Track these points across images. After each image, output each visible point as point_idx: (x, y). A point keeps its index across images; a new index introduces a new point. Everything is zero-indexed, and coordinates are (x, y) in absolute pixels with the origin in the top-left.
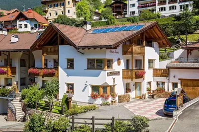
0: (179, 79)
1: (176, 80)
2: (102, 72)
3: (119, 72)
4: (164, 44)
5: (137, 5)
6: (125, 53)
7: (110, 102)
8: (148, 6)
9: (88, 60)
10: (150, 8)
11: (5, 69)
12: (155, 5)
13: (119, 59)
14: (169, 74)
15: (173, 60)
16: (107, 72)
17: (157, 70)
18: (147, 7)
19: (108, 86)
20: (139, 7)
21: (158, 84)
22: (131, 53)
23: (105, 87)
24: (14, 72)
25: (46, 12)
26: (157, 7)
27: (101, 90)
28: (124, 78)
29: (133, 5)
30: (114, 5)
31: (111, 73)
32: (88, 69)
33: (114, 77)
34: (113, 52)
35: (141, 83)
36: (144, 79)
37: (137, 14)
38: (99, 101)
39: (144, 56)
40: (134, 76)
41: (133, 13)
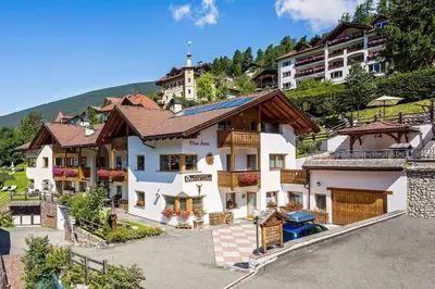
0: (328, 189)
1: (322, 191)
2: (178, 176)
3: (210, 176)
4: (303, 127)
5: (293, 72)
6: (221, 144)
7: (192, 224)
8: (313, 72)
9: (162, 157)
10: (316, 75)
11: (76, 170)
12: (323, 70)
13: (210, 155)
14: (308, 179)
15: (326, 154)
16: (184, 175)
17: (288, 171)
18: (309, 73)
19: (189, 198)
20: (296, 76)
21: (291, 195)
22: (230, 144)
23: (183, 200)
24: (87, 174)
25: (162, 95)
26: (328, 74)
27: (178, 203)
28: (220, 185)
29: (288, 74)
30: (261, 77)
31: (192, 177)
32: (161, 170)
33: (199, 183)
34: (197, 144)
35: (255, 193)
36: (259, 187)
37: (294, 86)
38: (174, 221)
39: (259, 150)
40: (235, 181)
41: (287, 85)
